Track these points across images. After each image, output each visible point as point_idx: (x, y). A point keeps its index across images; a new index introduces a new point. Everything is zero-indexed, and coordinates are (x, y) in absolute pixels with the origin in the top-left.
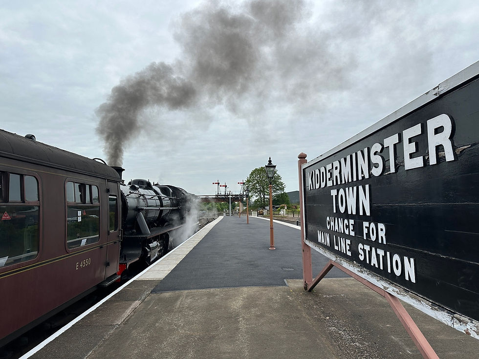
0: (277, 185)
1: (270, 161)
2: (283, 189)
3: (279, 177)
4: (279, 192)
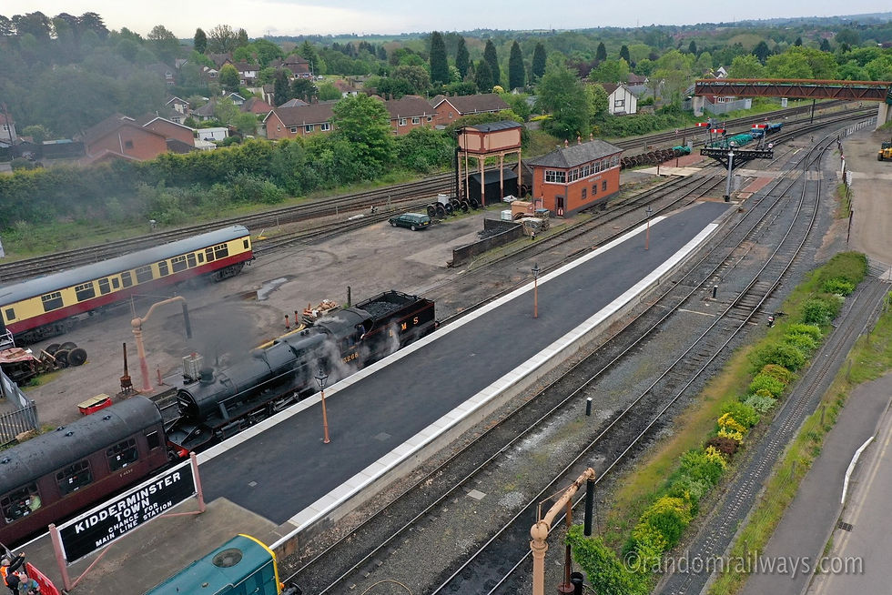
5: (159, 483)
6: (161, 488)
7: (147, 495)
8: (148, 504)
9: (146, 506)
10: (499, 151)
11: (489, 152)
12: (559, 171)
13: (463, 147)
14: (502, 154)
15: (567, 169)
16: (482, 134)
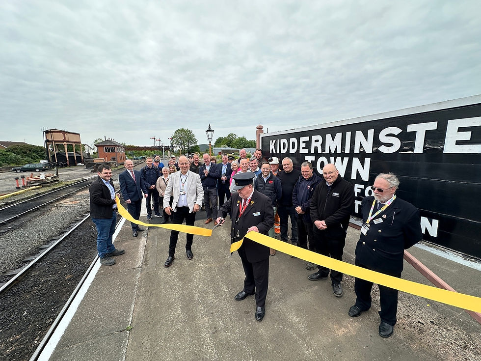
0: (193, 141)
1: (210, 127)
2: (196, 143)
3: (193, 135)
4: (194, 145)
5: (420, 130)
6: (419, 148)
7: (369, 149)
8: (365, 177)
9: (359, 180)
10: (73, 142)
11: (68, 142)
12: (112, 147)
13: (50, 139)
14: (74, 144)
15: (116, 146)
16: (64, 132)
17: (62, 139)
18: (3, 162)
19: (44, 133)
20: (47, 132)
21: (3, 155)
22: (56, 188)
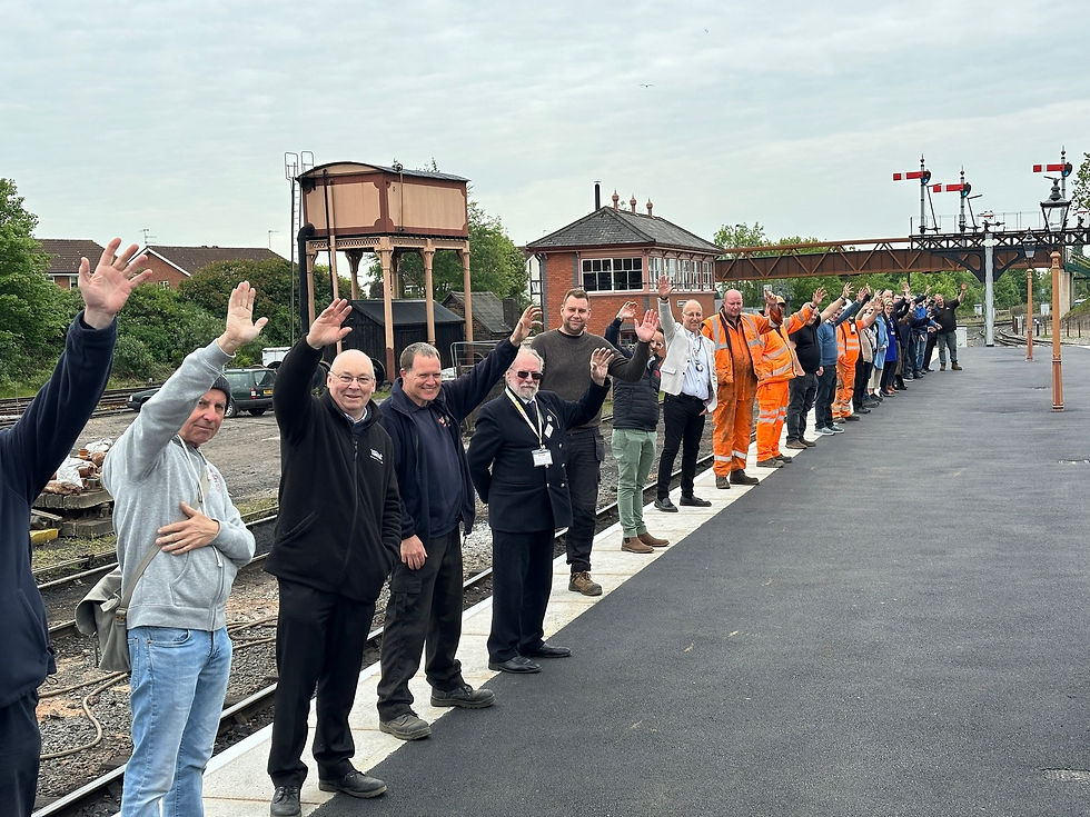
10: (424, 235)
11: (401, 233)
12: (624, 255)
13: (320, 225)
14: (430, 247)
15: (650, 245)
16: (387, 177)
17: (369, 218)
18: (158, 359)
19: (297, 186)
20: (308, 182)
21: (165, 318)
22: (97, 554)
